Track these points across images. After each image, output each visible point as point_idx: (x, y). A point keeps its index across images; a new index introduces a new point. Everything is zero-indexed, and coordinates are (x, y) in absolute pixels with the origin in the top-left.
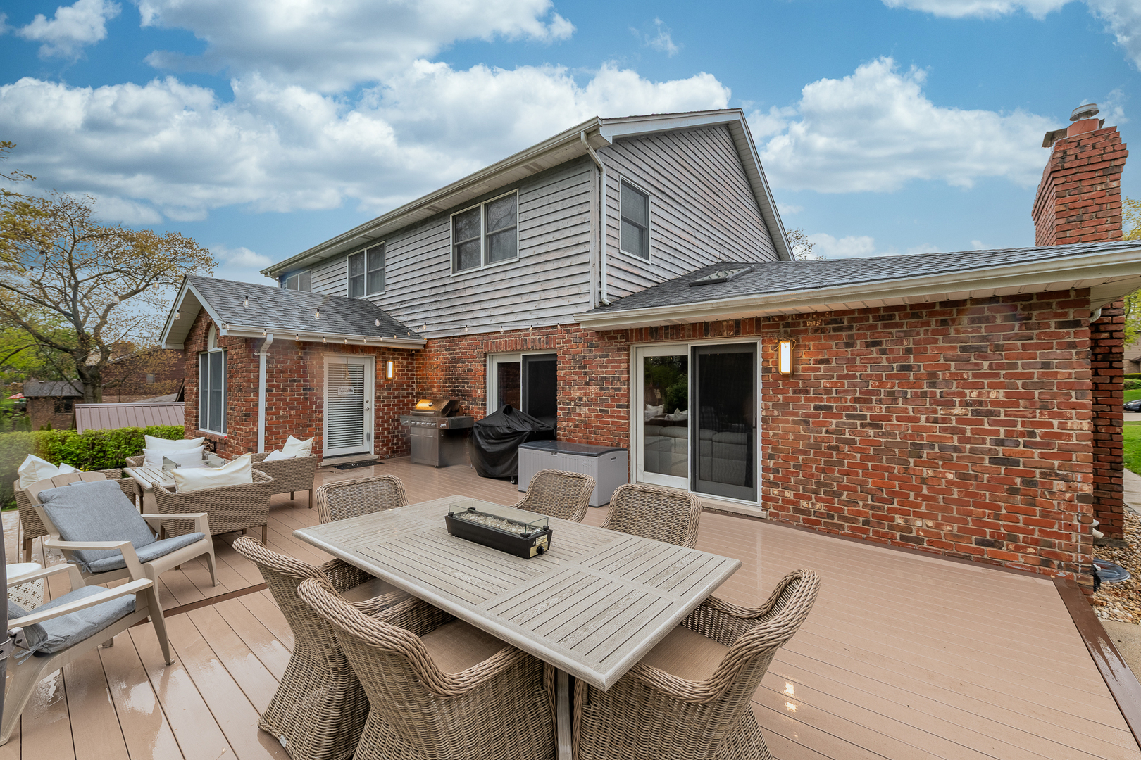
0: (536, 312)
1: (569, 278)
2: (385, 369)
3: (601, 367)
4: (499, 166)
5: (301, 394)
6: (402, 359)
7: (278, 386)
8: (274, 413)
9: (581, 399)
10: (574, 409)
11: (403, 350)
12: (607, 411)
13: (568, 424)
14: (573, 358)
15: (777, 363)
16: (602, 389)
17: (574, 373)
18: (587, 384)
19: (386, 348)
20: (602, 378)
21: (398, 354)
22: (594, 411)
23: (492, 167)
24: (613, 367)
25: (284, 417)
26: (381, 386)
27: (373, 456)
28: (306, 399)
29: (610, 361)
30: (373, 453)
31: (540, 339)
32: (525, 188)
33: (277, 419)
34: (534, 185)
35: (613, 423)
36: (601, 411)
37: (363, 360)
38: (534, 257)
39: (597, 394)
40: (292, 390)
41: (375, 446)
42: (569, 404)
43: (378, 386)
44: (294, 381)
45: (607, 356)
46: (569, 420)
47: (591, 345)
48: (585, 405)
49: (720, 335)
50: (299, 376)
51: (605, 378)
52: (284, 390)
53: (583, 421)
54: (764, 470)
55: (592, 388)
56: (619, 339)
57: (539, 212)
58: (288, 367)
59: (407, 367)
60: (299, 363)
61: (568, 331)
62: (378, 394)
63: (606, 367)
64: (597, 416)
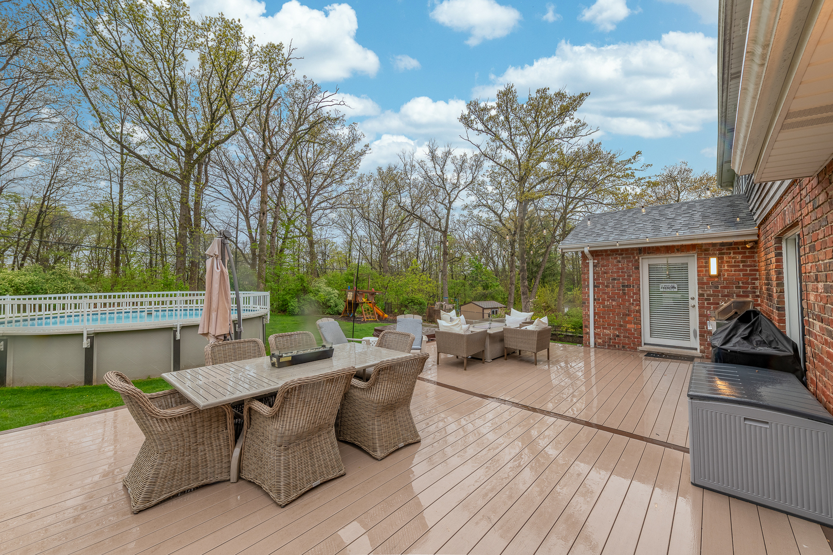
2: (707, 266)
5: (620, 290)
6: (734, 253)
7: (603, 284)
8: (601, 303)
11: (736, 243)
19: (710, 244)
21: (729, 249)
25: (608, 306)
26: (704, 284)
27: (698, 353)
28: (624, 294)
30: (699, 351)
33: (603, 307)
37: (686, 258)
40: (613, 287)
41: (701, 345)
43: (701, 284)
44: (614, 279)
50: (618, 276)
52: (607, 286)
58: (610, 269)
59: (742, 262)
60: (618, 265)
62: (701, 292)
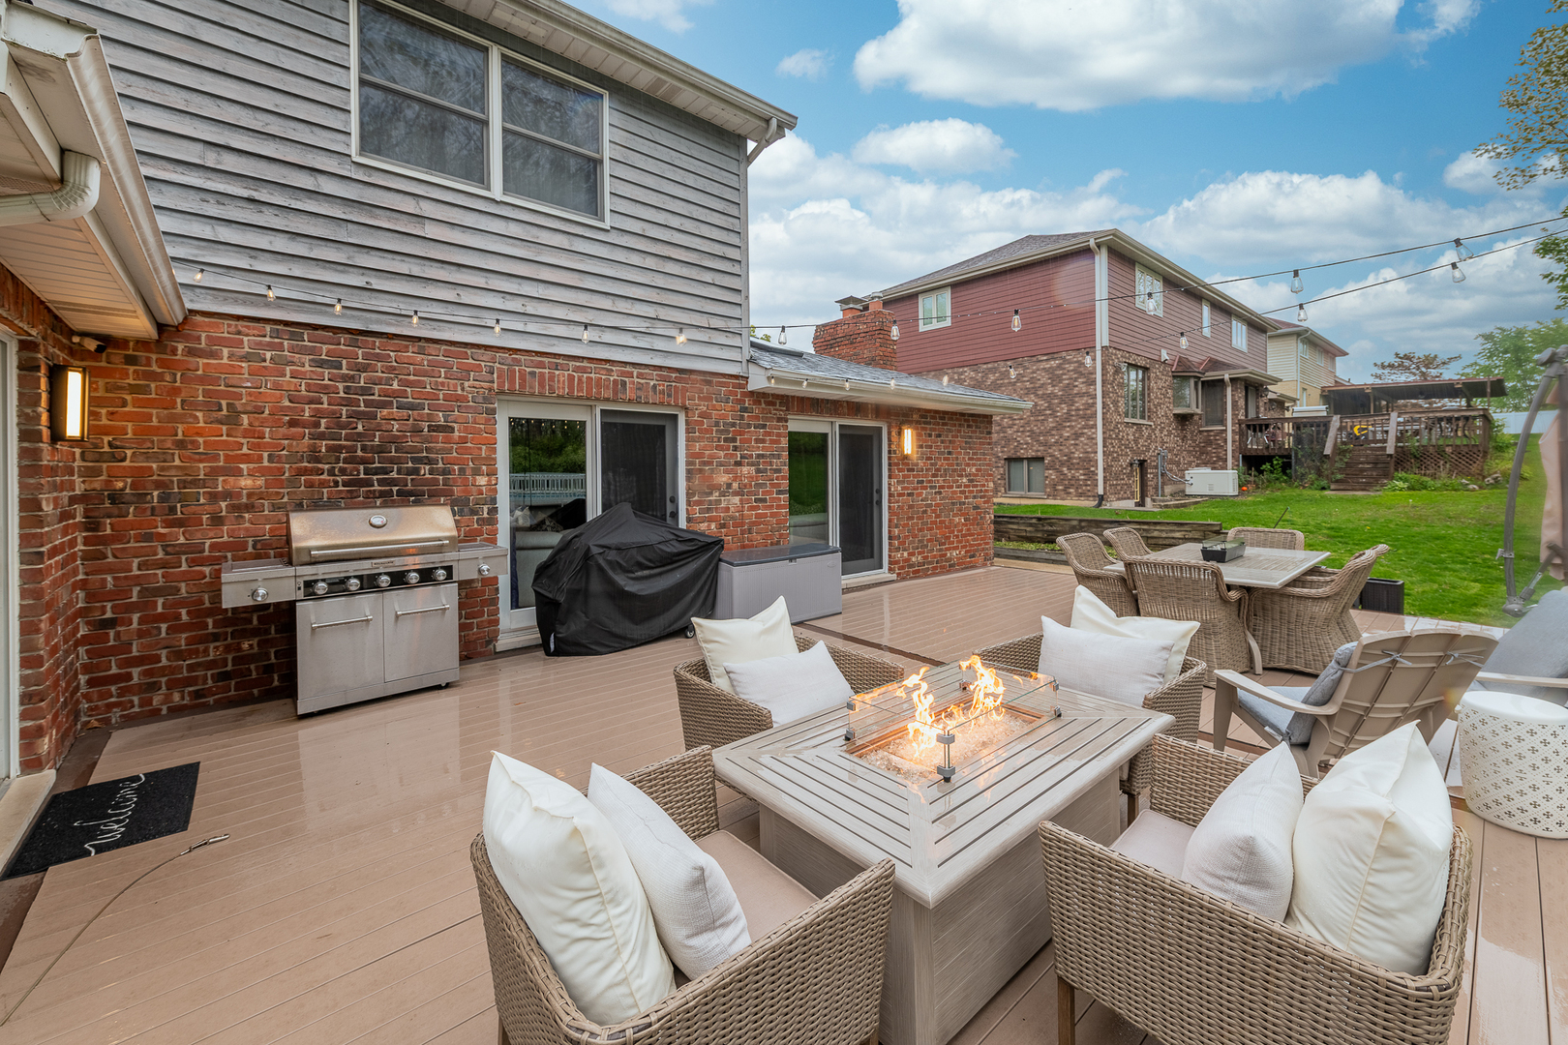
0: (648, 338)
1: (708, 301)
3: (757, 441)
4: (623, 39)
9: (729, 486)
10: (718, 502)
12: (765, 500)
13: (709, 526)
14: (717, 424)
15: (900, 445)
16: (758, 471)
17: (717, 448)
18: (738, 464)
20: (759, 456)
22: (749, 501)
23: (607, 27)
24: (772, 442)
29: (769, 434)
31: (655, 386)
32: (622, 103)
34: (647, 113)
35: (773, 515)
36: (756, 500)
38: (641, 239)
39: (752, 478)
42: (711, 494)
45: (764, 426)
46: (710, 520)
47: (745, 410)
48: (736, 494)
49: (865, 416)
51: (763, 456)
53: (732, 518)
54: (890, 538)
55: (745, 469)
56: (778, 407)
57: (650, 165)
61: (709, 383)
63: (763, 441)
64: (752, 508)
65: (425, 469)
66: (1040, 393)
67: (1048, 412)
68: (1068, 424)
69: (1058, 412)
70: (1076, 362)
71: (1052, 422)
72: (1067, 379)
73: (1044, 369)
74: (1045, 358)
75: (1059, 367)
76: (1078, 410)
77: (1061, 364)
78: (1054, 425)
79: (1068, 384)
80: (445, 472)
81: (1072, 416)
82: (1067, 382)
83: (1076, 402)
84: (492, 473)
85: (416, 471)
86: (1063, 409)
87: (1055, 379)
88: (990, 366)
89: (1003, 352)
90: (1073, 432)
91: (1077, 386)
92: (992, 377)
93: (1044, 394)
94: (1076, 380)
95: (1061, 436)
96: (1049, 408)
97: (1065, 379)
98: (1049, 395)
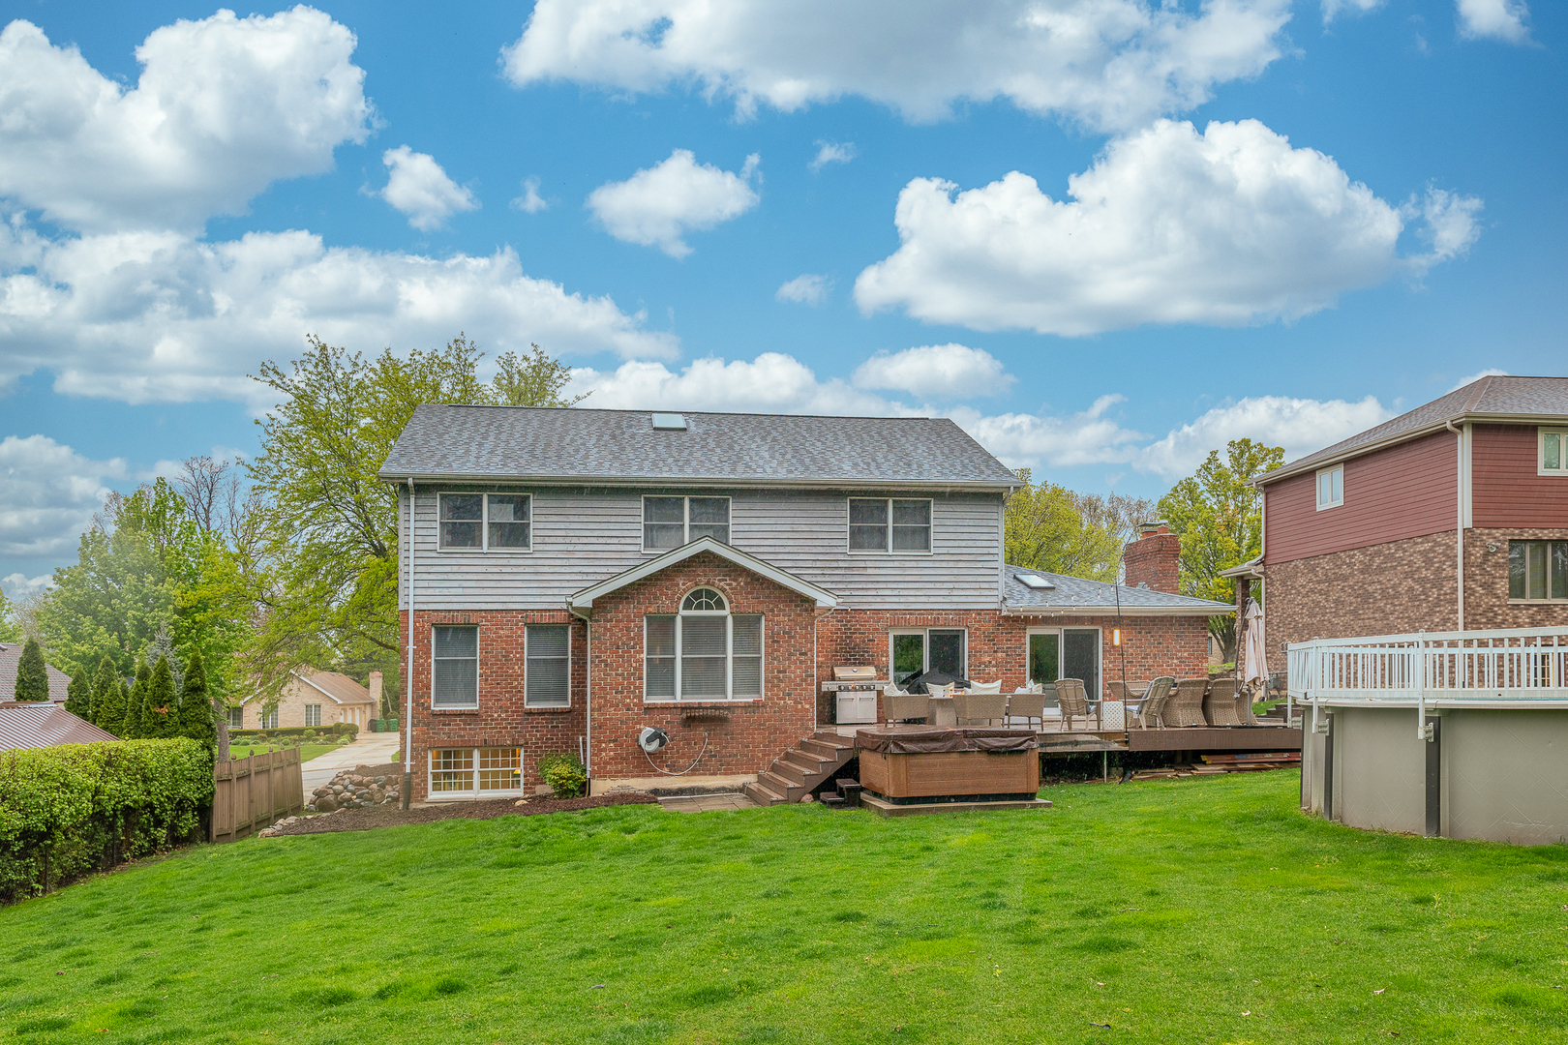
0: (950, 598)
3: (1007, 640)
9: (990, 662)
12: (1011, 670)
14: (984, 633)
15: (1112, 640)
16: (1007, 655)
17: (984, 644)
20: (1007, 648)
22: (1001, 670)
24: (1016, 640)
29: (1012, 637)
31: (952, 618)
32: (940, 500)
34: (949, 500)
35: (1016, 677)
38: (947, 555)
39: (1004, 659)
42: (980, 666)
45: (1011, 633)
47: (999, 625)
49: (1081, 624)
51: (1010, 648)
55: (1000, 654)
56: (1014, 624)
57: (952, 522)
61: (979, 615)
63: (1010, 640)
64: (1003, 674)
65: (866, 655)
66: (1416, 576)
67: (1423, 597)
68: (1438, 609)
69: (1430, 596)
70: (1444, 544)
71: (1425, 608)
72: (1438, 562)
73: (1419, 551)
74: (1420, 540)
75: (1431, 549)
76: (1446, 594)
77: (1433, 546)
78: (1426, 610)
79: (1438, 567)
80: (872, 656)
81: (1441, 600)
82: (1437, 565)
83: (1444, 586)
84: (887, 656)
85: (863, 655)
86: (1433, 593)
87: (1429, 562)
88: (1376, 548)
89: (1387, 534)
90: (1441, 617)
91: (1444, 570)
92: (1377, 561)
93: (1419, 578)
94: (1444, 563)
95: (1432, 622)
96: (1424, 593)
97: (1436, 563)
98: (1423, 579)
